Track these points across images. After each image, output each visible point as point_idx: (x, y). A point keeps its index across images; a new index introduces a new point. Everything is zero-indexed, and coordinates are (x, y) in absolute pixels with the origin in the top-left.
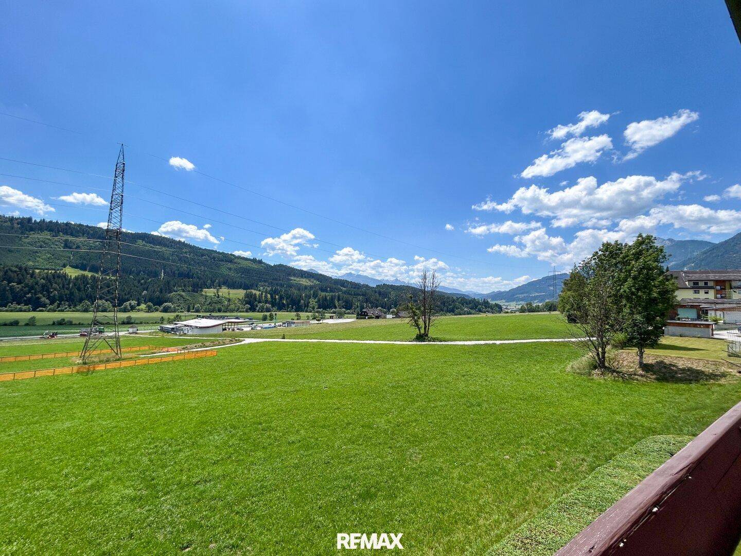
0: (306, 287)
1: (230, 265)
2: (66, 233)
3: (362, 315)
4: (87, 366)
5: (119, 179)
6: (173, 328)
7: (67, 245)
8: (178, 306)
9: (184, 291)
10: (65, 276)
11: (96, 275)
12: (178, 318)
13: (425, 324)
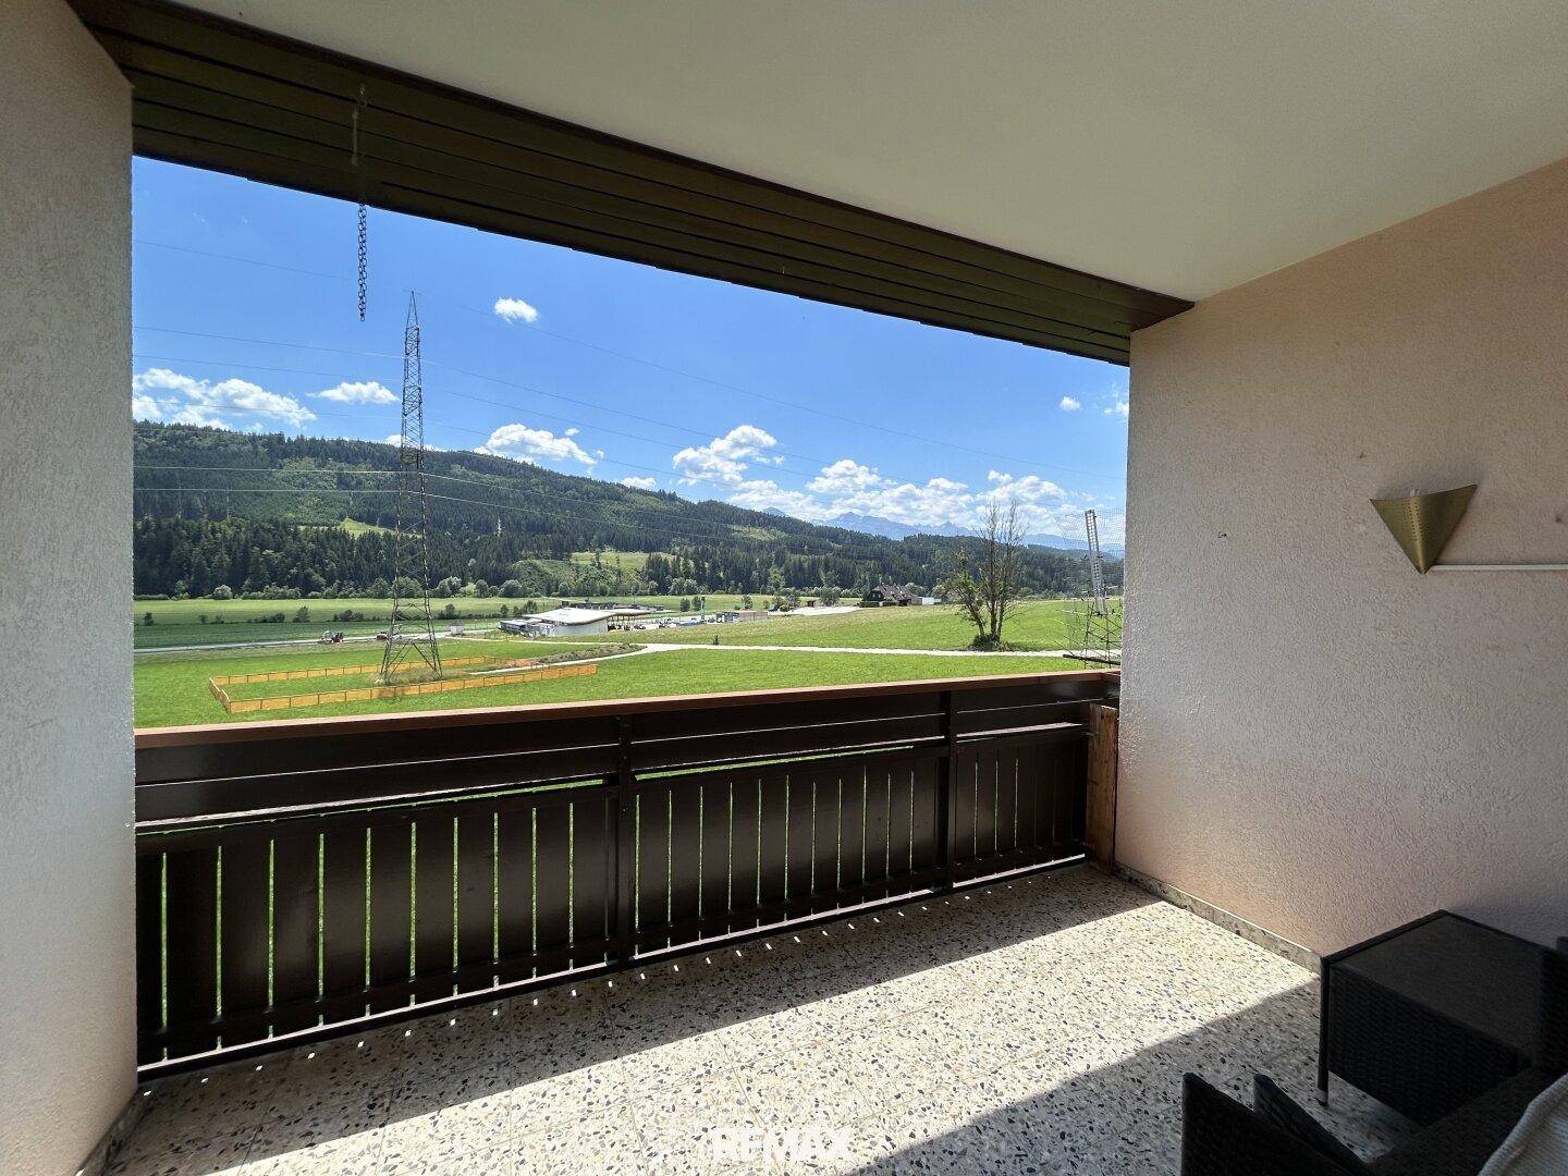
0: (761, 545)
1: (616, 506)
2: (338, 458)
3: (872, 599)
4: (392, 688)
5: (412, 359)
6: (523, 626)
7: (343, 482)
8: (530, 586)
9: (538, 558)
10: (344, 535)
11: (393, 533)
12: (532, 608)
13: (994, 616)
